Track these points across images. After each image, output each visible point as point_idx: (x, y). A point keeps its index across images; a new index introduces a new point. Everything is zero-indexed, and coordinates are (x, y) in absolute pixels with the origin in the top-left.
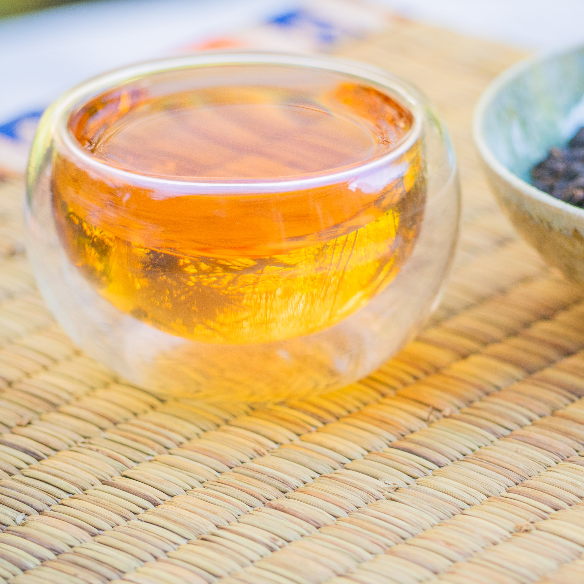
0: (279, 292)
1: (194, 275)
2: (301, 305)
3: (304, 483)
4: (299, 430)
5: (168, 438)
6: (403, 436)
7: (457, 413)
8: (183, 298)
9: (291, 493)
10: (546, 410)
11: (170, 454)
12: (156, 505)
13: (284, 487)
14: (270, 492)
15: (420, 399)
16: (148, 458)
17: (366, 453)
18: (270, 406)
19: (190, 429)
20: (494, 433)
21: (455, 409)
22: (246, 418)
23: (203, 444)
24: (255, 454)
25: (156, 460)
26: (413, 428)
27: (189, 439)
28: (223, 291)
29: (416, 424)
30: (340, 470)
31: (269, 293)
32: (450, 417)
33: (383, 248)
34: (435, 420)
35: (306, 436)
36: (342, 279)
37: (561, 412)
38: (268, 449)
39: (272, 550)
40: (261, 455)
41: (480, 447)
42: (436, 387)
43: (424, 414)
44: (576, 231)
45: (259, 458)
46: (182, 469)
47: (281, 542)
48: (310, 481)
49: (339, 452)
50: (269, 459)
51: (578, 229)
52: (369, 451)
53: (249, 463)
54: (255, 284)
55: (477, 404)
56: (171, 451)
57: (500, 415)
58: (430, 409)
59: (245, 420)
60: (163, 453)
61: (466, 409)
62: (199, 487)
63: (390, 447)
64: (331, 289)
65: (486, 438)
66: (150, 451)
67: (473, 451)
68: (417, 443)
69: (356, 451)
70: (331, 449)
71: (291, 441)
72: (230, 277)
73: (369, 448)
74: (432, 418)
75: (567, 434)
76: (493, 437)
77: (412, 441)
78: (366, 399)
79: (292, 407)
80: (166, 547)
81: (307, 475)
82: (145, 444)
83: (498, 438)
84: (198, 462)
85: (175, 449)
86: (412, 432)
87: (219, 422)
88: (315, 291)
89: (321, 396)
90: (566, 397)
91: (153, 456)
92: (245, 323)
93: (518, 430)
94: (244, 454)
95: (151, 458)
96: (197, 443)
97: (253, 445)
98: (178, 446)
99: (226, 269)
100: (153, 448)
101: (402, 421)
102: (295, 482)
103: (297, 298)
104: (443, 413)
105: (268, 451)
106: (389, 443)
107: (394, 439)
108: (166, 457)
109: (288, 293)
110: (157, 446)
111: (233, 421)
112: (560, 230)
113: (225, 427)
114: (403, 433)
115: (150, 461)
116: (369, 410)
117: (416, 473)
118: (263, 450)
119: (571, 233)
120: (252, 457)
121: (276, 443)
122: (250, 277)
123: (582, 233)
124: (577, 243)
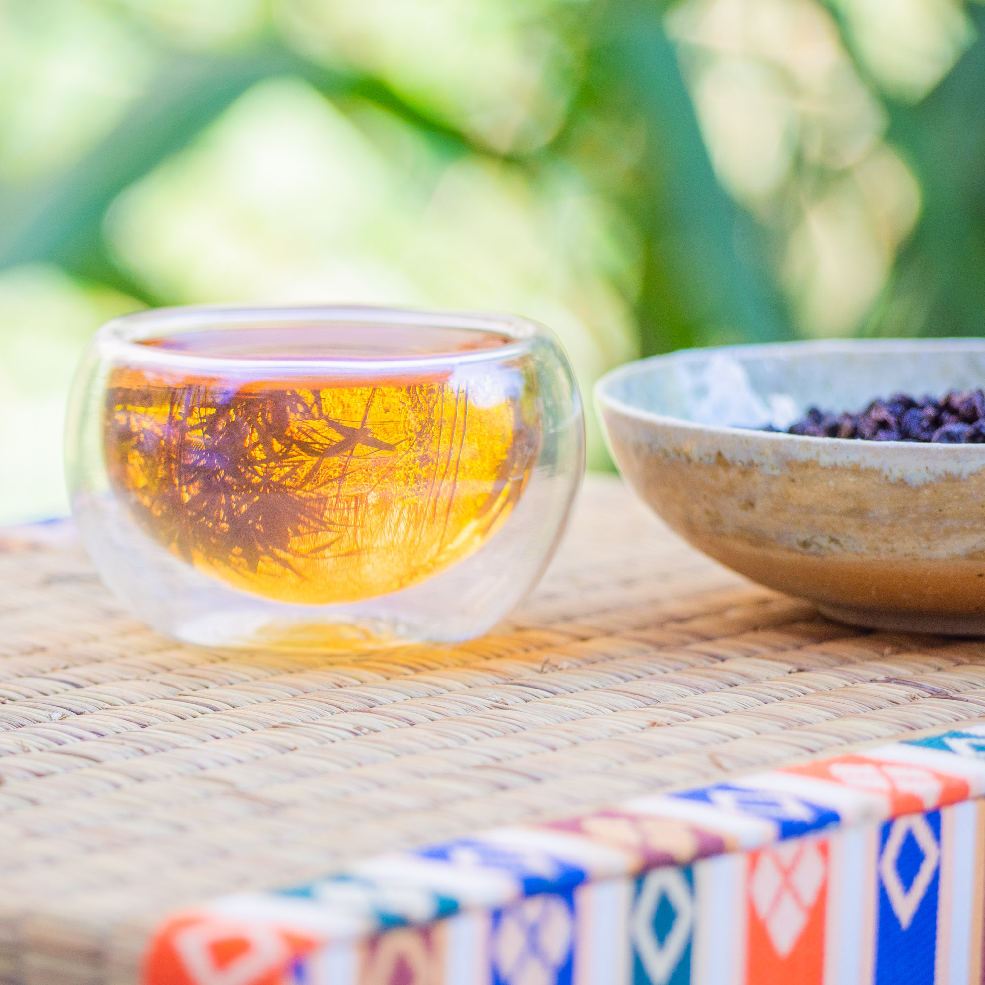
0: (372, 499)
8: (244, 508)
12: (216, 710)
21: (574, 666)
28: (299, 492)
31: (360, 501)
34: (550, 671)
43: (537, 667)
44: (719, 454)
49: (436, 685)
51: (722, 452)
54: (341, 479)
64: (441, 504)
65: (612, 680)
72: (309, 463)
73: (471, 685)
74: (545, 669)
88: (420, 503)
92: (327, 553)
94: (323, 685)
97: (333, 680)
99: (305, 449)
101: (511, 670)
103: (396, 513)
104: (559, 667)
109: (384, 504)
112: (701, 459)
117: (528, 697)
119: (713, 460)
123: (728, 456)
124: (721, 472)
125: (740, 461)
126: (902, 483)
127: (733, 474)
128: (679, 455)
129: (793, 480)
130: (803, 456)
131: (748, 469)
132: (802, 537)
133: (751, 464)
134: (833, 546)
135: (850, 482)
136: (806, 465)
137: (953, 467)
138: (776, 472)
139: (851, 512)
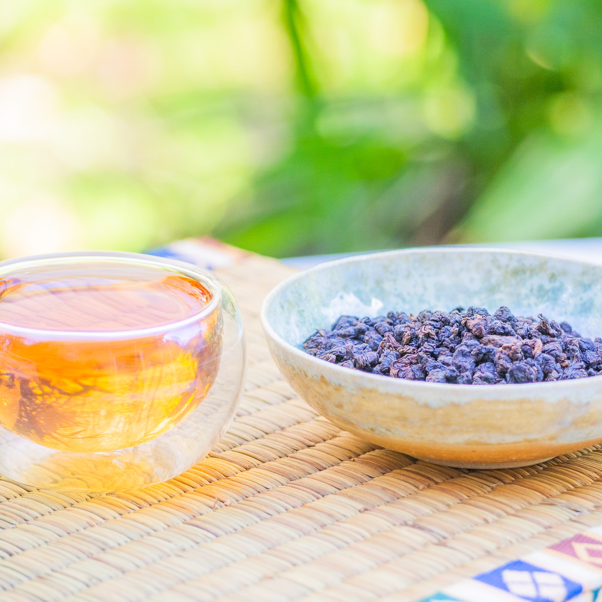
0: (103, 413)
1: (40, 395)
2: (121, 425)
3: (119, 544)
4: (121, 511)
5: (28, 514)
6: (194, 517)
7: (236, 504)
9: (108, 550)
10: (298, 503)
11: (27, 524)
12: (11, 555)
13: (104, 547)
14: (94, 550)
15: (211, 494)
16: (11, 526)
17: (166, 527)
18: (104, 495)
19: (44, 508)
20: (259, 517)
21: (234, 501)
22: (86, 503)
23: (53, 518)
24: (87, 525)
25: (16, 527)
26: (202, 512)
27: (43, 515)
28: (60, 409)
29: (204, 509)
30: (146, 537)
31: (96, 413)
32: (230, 505)
33: (185, 386)
34: (219, 507)
35: (126, 515)
36: (151, 406)
37: (308, 504)
38: (97, 523)
39: (88, 586)
40: (92, 526)
41: (247, 525)
42: (224, 487)
43: (212, 503)
44: (322, 377)
45: (90, 528)
46: (33, 533)
47: (94, 581)
48: (123, 543)
49: (147, 526)
50: (97, 528)
51: (324, 376)
52: (168, 526)
53: (83, 531)
54: (83, 405)
55: (251, 498)
56: (28, 522)
57: (266, 506)
58: (215, 500)
59: (84, 504)
60: (22, 523)
61: (242, 501)
62: (44, 545)
63: (184, 523)
64: (144, 414)
65: (252, 519)
66: (14, 522)
67: (242, 527)
68: (203, 521)
69: (159, 525)
70: (142, 524)
71: (115, 518)
72: (64, 398)
73: (169, 524)
74: (216, 506)
75: (310, 518)
76: (257, 519)
77: (199, 520)
78: (173, 493)
79: (119, 497)
80: (13, 582)
81: (121, 539)
82: (11, 517)
83: (261, 520)
84: (46, 529)
85: (31, 521)
86: (201, 515)
87: (66, 505)
88: (131, 415)
89: (140, 490)
90: (313, 495)
91: (15, 525)
93: (276, 515)
94: (80, 525)
95: (14, 526)
96: (47, 517)
97: (87, 519)
98: (34, 519)
99: (62, 392)
100: (16, 520)
101: (195, 507)
102: (111, 543)
104: (225, 503)
105: (97, 524)
106: (184, 521)
107: (188, 519)
108: (25, 526)
109: (110, 415)
110: (19, 518)
111: (76, 504)
112: (313, 377)
113: (69, 508)
114: (195, 515)
115: (13, 528)
116: (173, 500)
117: (198, 540)
118: (93, 523)
119: (319, 378)
120: (85, 527)
121: (104, 519)
122: (79, 400)
123: (327, 378)
124: (323, 385)
125: (334, 383)
126: (426, 406)
127: (330, 389)
128: (301, 371)
129: (364, 398)
130: (369, 386)
131: (338, 388)
132: (371, 427)
133: (340, 385)
134: (388, 432)
135: (396, 403)
136: (371, 391)
137: (455, 399)
138: (355, 392)
139: (397, 418)
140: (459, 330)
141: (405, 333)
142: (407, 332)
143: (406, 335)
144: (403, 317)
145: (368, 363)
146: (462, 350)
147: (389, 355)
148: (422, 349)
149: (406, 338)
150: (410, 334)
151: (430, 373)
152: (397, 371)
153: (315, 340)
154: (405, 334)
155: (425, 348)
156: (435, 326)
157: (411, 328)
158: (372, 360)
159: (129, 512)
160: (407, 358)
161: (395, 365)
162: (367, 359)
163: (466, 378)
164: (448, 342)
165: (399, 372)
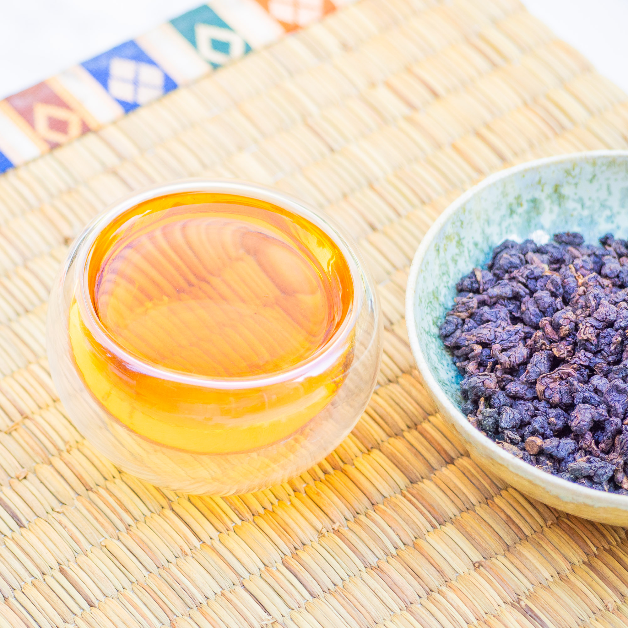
4: (220, 527)
5: (121, 520)
6: (296, 549)
11: (119, 539)
13: (190, 603)
17: (263, 567)
24: (180, 553)
25: (105, 546)
26: (305, 541)
35: (224, 535)
37: (421, 542)
38: (192, 548)
48: (212, 597)
49: (243, 564)
52: (266, 566)
56: (119, 535)
66: (105, 534)
70: (238, 559)
76: (362, 566)
77: (300, 561)
78: (281, 494)
91: (105, 538)
94: (172, 551)
98: (127, 530)
100: (107, 532)
101: (299, 532)
102: (200, 598)
105: (191, 550)
106: (283, 557)
107: (288, 553)
117: (292, 604)
118: (187, 549)
120: (177, 556)
121: (200, 541)
140: (622, 340)
141: (563, 326)
142: (565, 326)
143: (563, 330)
144: (569, 282)
145: (515, 365)
146: (617, 385)
147: (538, 364)
148: (576, 361)
149: (563, 333)
150: (568, 329)
151: (577, 408)
152: (544, 388)
153: (466, 303)
154: (562, 328)
155: (580, 360)
156: (597, 327)
157: (571, 321)
158: (521, 361)
159: (228, 529)
160: (557, 373)
161: (543, 381)
162: (514, 361)
163: (614, 427)
164: (607, 354)
165: (545, 389)
